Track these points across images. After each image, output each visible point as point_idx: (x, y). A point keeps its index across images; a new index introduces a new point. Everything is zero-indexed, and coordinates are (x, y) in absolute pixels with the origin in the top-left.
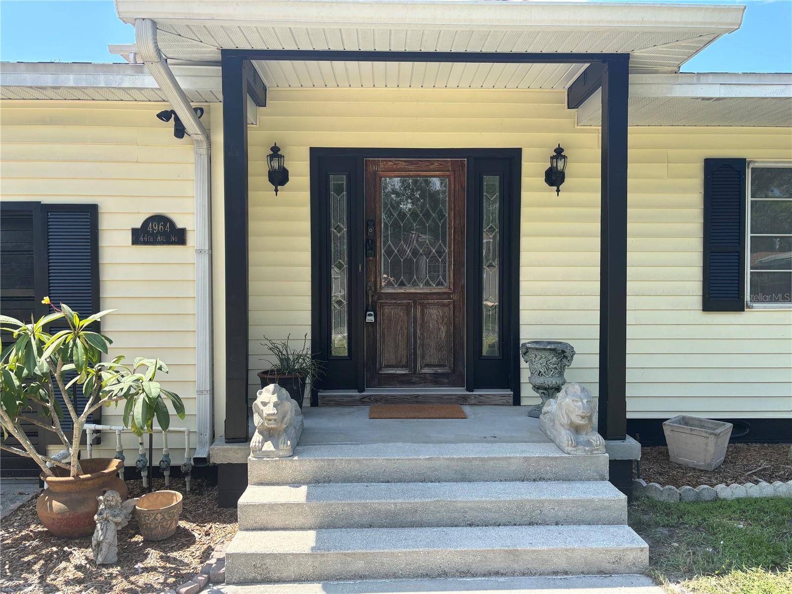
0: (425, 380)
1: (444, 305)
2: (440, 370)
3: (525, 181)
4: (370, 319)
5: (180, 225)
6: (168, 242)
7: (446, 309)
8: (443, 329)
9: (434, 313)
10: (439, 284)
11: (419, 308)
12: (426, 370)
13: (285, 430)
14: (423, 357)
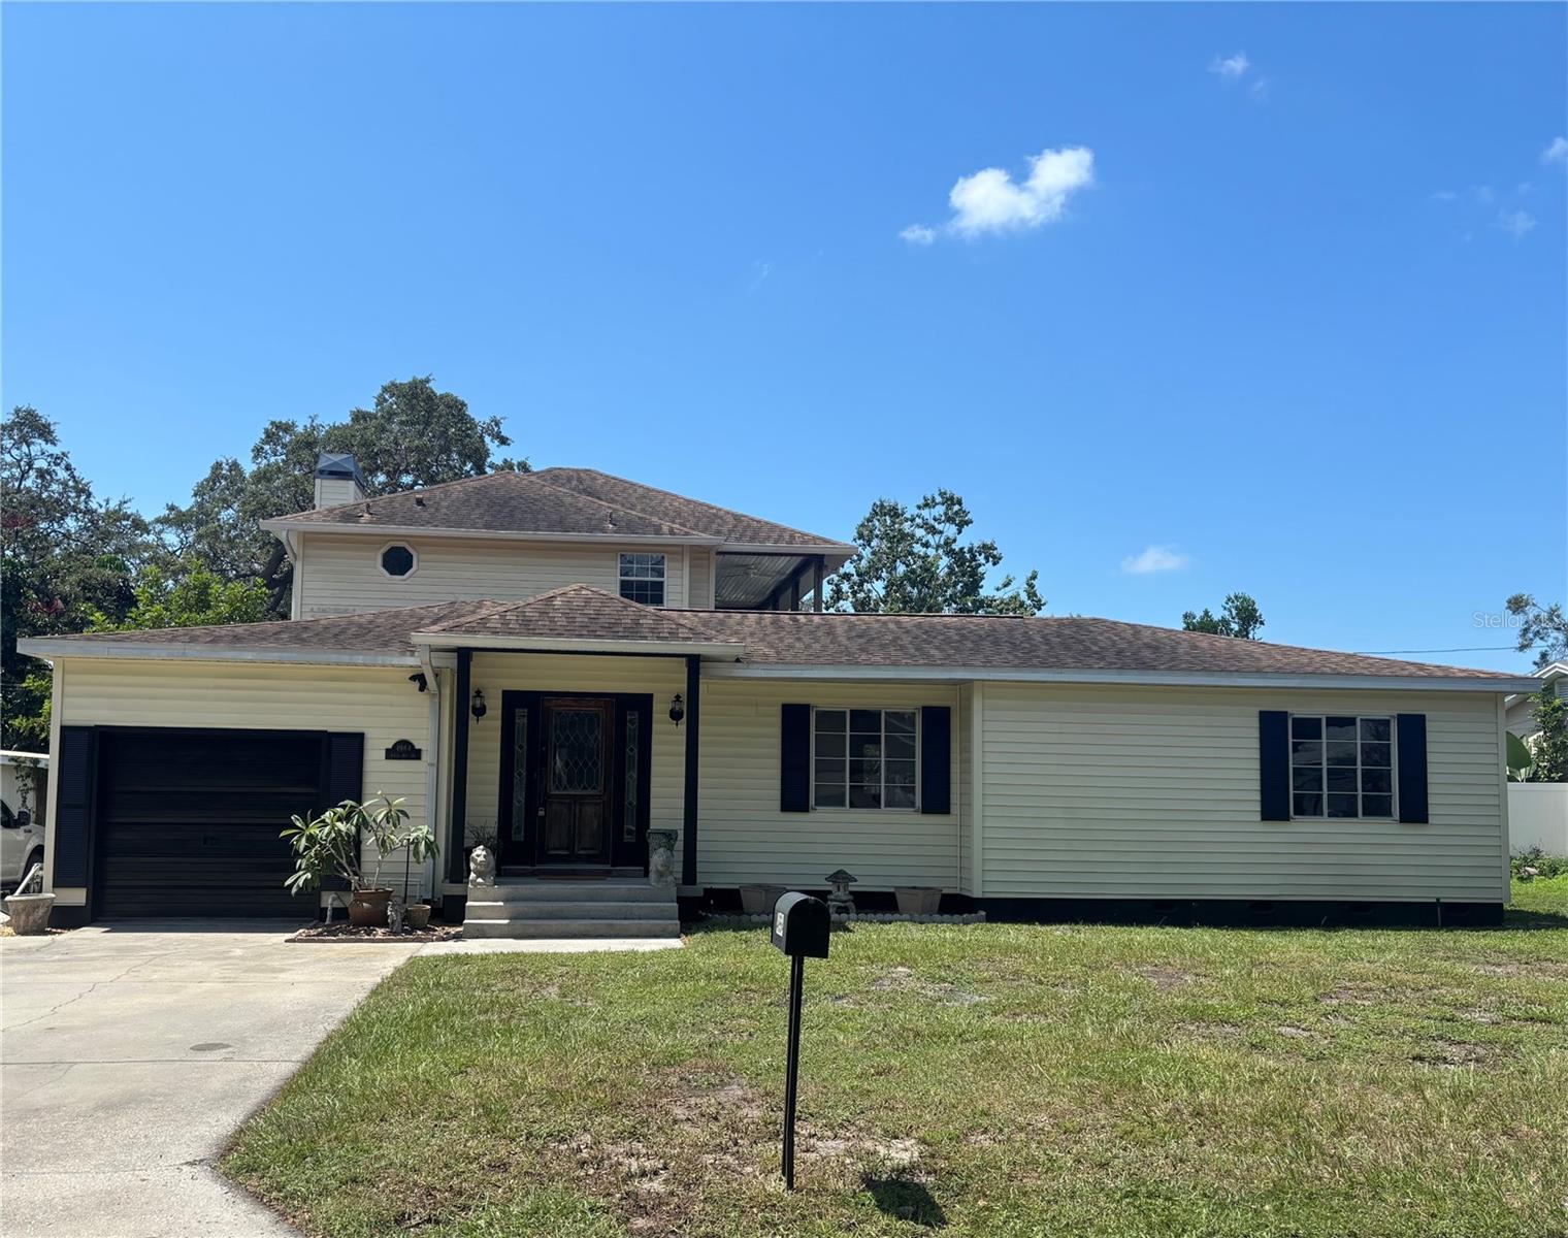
0: (579, 859)
1: (596, 804)
2: (591, 852)
3: (656, 716)
4: (541, 813)
5: (417, 747)
6: (409, 758)
7: (597, 807)
8: (596, 822)
9: (589, 810)
10: (594, 788)
11: (578, 807)
12: (581, 852)
13: (490, 872)
14: (580, 842)
